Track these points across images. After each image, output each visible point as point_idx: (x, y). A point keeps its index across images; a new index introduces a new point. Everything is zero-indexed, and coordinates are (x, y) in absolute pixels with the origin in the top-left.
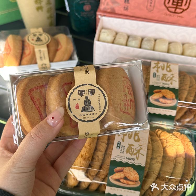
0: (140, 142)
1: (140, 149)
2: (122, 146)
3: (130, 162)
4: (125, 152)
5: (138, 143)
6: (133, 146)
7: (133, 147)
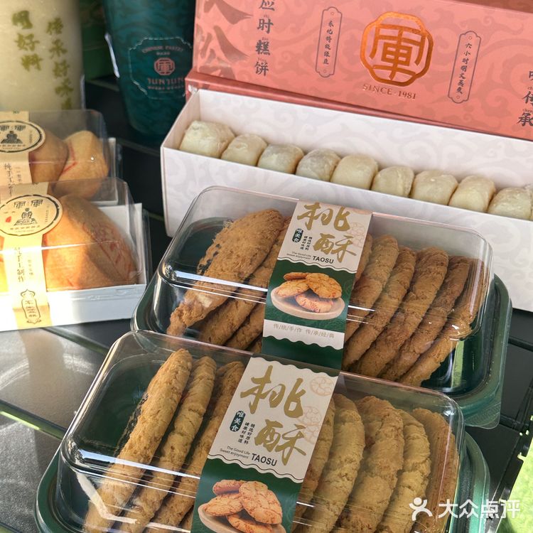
0: (300, 418)
1: (297, 437)
2: (248, 424)
3: (263, 468)
4: (252, 440)
5: (295, 421)
6: (281, 426)
7: (277, 430)
